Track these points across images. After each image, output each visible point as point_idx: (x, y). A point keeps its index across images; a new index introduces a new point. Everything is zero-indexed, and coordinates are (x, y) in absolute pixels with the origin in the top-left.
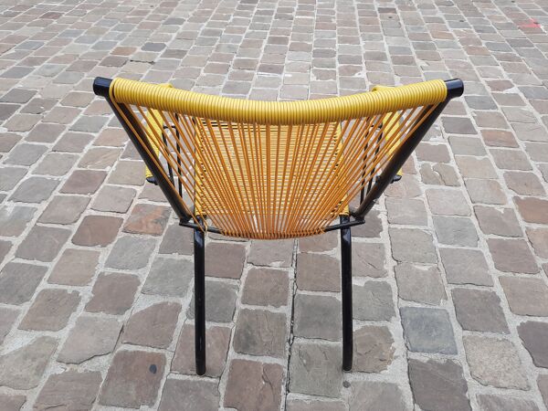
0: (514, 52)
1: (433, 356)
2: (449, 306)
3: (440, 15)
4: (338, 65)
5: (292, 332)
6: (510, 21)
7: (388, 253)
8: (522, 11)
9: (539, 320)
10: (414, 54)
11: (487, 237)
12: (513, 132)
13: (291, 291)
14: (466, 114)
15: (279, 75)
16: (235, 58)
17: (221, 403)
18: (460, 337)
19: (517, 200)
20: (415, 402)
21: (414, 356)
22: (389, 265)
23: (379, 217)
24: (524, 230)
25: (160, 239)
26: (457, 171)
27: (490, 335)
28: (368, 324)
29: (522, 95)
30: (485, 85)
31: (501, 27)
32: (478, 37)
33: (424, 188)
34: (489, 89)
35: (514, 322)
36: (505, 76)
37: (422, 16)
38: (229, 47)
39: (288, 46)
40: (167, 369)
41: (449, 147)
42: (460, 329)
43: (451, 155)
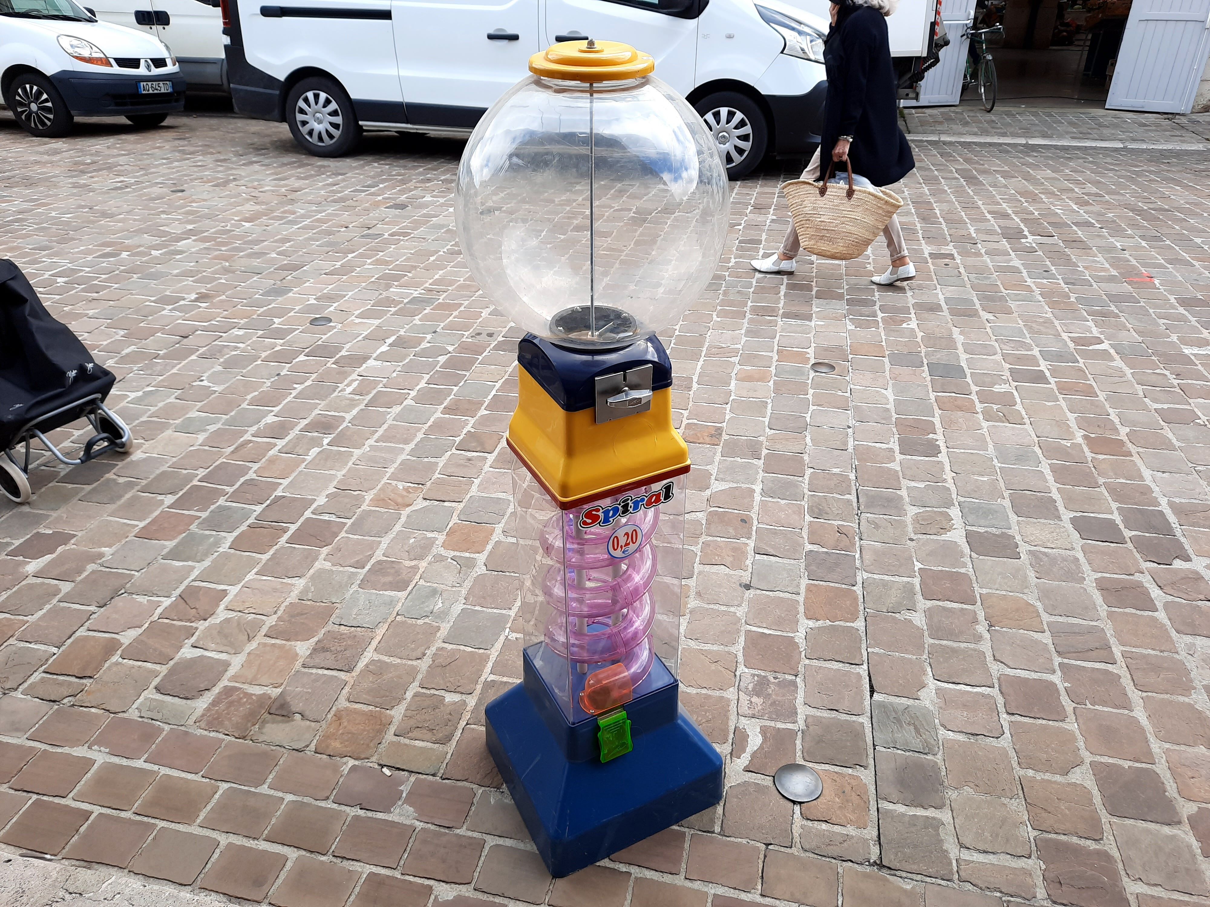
0: (1113, 308)
1: (989, 530)
2: (1007, 503)
3: (1016, 263)
4: (880, 315)
5: (859, 509)
6: (1114, 273)
7: (947, 468)
8: (1134, 262)
9: (1092, 515)
10: (978, 306)
11: (1050, 462)
12: (1094, 384)
13: (854, 488)
14: (1039, 366)
15: (808, 323)
16: (750, 304)
17: (806, 542)
18: (1015, 521)
19: (1086, 437)
20: (971, 550)
21: (969, 528)
22: (949, 475)
23: (937, 443)
24: (1090, 459)
25: (719, 449)
26: (1024, 413)
27: (1042, 521)
28: (928, 509)
29: (1112, 351)
30: (1068, 340)
31: (1100, 280)
32: (1067, 289)
33: (985, 424)
34: (1071, 345)
35: (1067, 515)
36: (1095, 332)
37: (990, 265)
38: (739, 292)
39: (814, 293)
40: (755, 522)
41: (1015, 393)
42: (1016, 517)
43: (1018, 400)
